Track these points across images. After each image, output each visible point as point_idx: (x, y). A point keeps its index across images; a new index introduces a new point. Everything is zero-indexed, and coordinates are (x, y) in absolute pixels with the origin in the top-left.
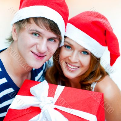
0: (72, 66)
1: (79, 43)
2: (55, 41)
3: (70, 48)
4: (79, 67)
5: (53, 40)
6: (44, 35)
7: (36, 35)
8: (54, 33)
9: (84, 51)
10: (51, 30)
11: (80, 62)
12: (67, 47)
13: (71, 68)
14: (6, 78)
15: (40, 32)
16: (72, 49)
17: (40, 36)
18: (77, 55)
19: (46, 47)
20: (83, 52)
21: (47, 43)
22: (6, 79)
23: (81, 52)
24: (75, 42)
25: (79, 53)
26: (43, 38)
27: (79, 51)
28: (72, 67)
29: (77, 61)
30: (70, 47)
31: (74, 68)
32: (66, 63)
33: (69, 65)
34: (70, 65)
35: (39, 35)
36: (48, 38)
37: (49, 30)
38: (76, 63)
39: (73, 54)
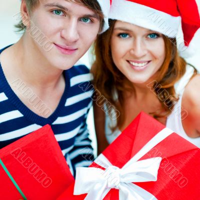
0: (138, 62)
1: (139, 25)
2: (92, 22)
3: (128, 36)
4: (149, 62)
5: (89, 21)
6: (70, 11)
7: (58, 12)
8: (89, 8)
9: (150, 34)
10: (83, 2)
11: (149, 52)
12: (121, 36)
13: (138, 67)
14: (5, 93)
15: (64, 8)
16: (131, 37)
17: (65, 14)
18: (143, 44)
19: (76, 33)
20: (149, 36)
21: (77, 25)
22: (6, 95)
23: (146, 37)
24: (133, 24)
25: (144, 38)
26: (70, 17)
27: (143, 36)
28: (140, 65)
29: (146, 52)
30: (127, 34)
31: (143, 64)
32: (128, 61)
33: (134, 64)
34: (135, 62)
35: (64, 12)
36: (79, 17)
37: (79, 2)
38: (144, 56)
39: (135, 44)
